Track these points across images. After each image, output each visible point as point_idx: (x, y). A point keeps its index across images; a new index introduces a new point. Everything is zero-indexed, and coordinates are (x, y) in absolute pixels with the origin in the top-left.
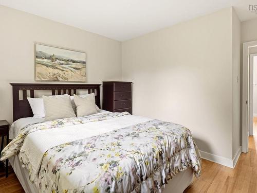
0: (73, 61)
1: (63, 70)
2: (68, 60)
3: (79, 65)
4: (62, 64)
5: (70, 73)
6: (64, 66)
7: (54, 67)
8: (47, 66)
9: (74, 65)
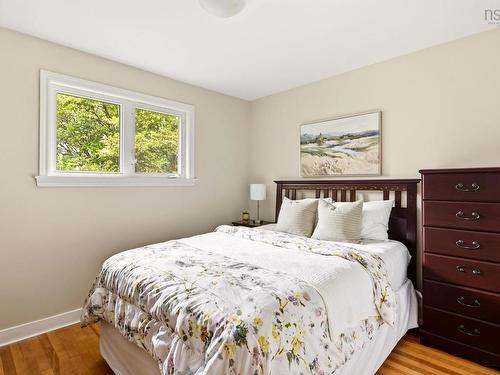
0: (351, 137)
1: (334, 157)
2: (342, 138)
3: (362, 142)
4: (333, 146)
5: (346, 159)
6: (336, 148)
7: (321, 154)
8: (312, 153)
9: (354, 143)
